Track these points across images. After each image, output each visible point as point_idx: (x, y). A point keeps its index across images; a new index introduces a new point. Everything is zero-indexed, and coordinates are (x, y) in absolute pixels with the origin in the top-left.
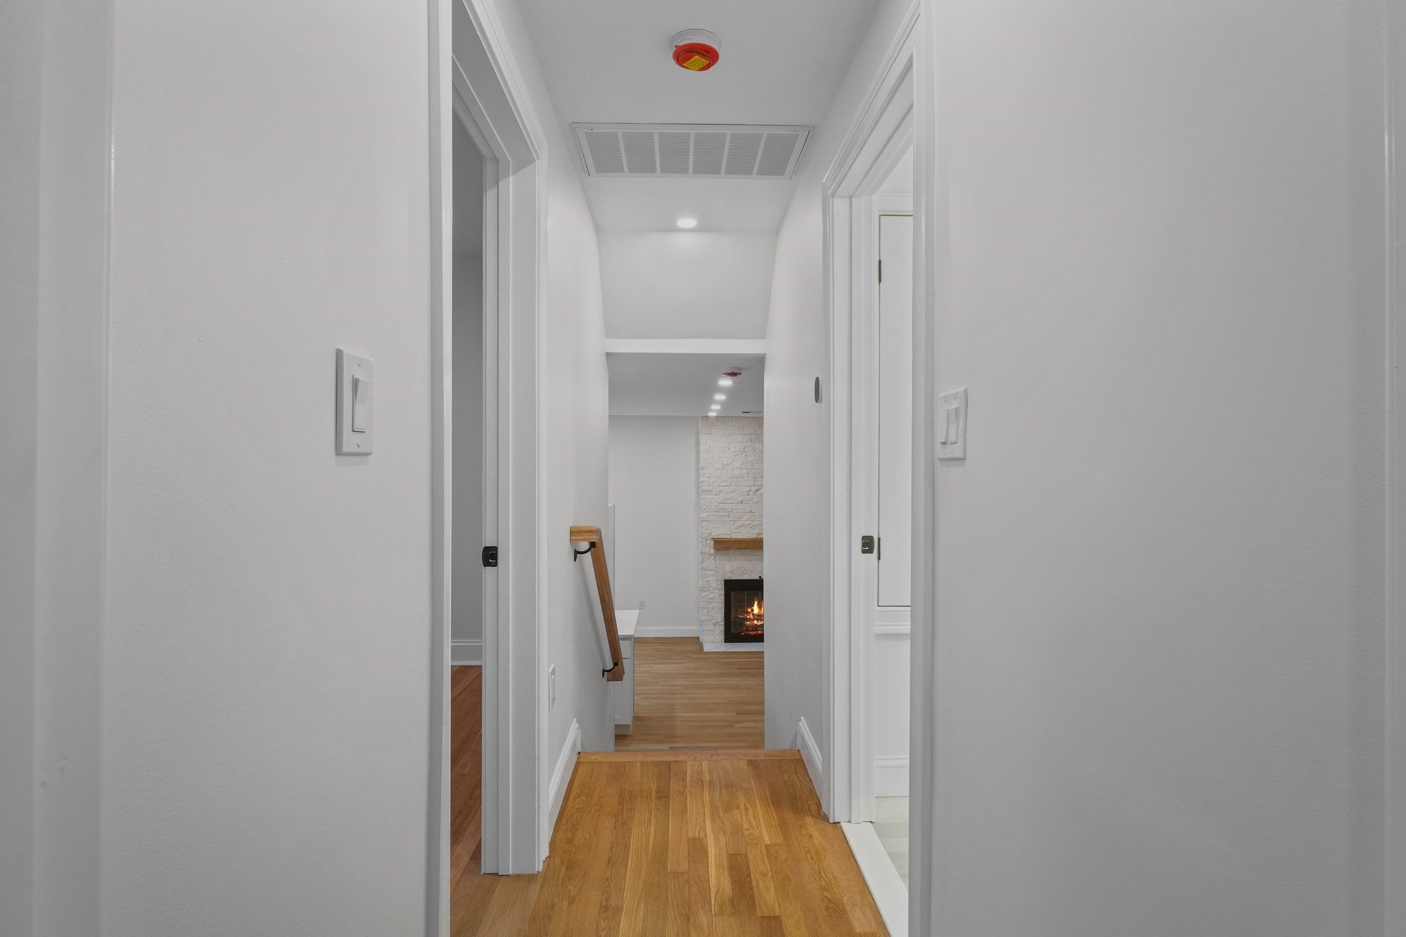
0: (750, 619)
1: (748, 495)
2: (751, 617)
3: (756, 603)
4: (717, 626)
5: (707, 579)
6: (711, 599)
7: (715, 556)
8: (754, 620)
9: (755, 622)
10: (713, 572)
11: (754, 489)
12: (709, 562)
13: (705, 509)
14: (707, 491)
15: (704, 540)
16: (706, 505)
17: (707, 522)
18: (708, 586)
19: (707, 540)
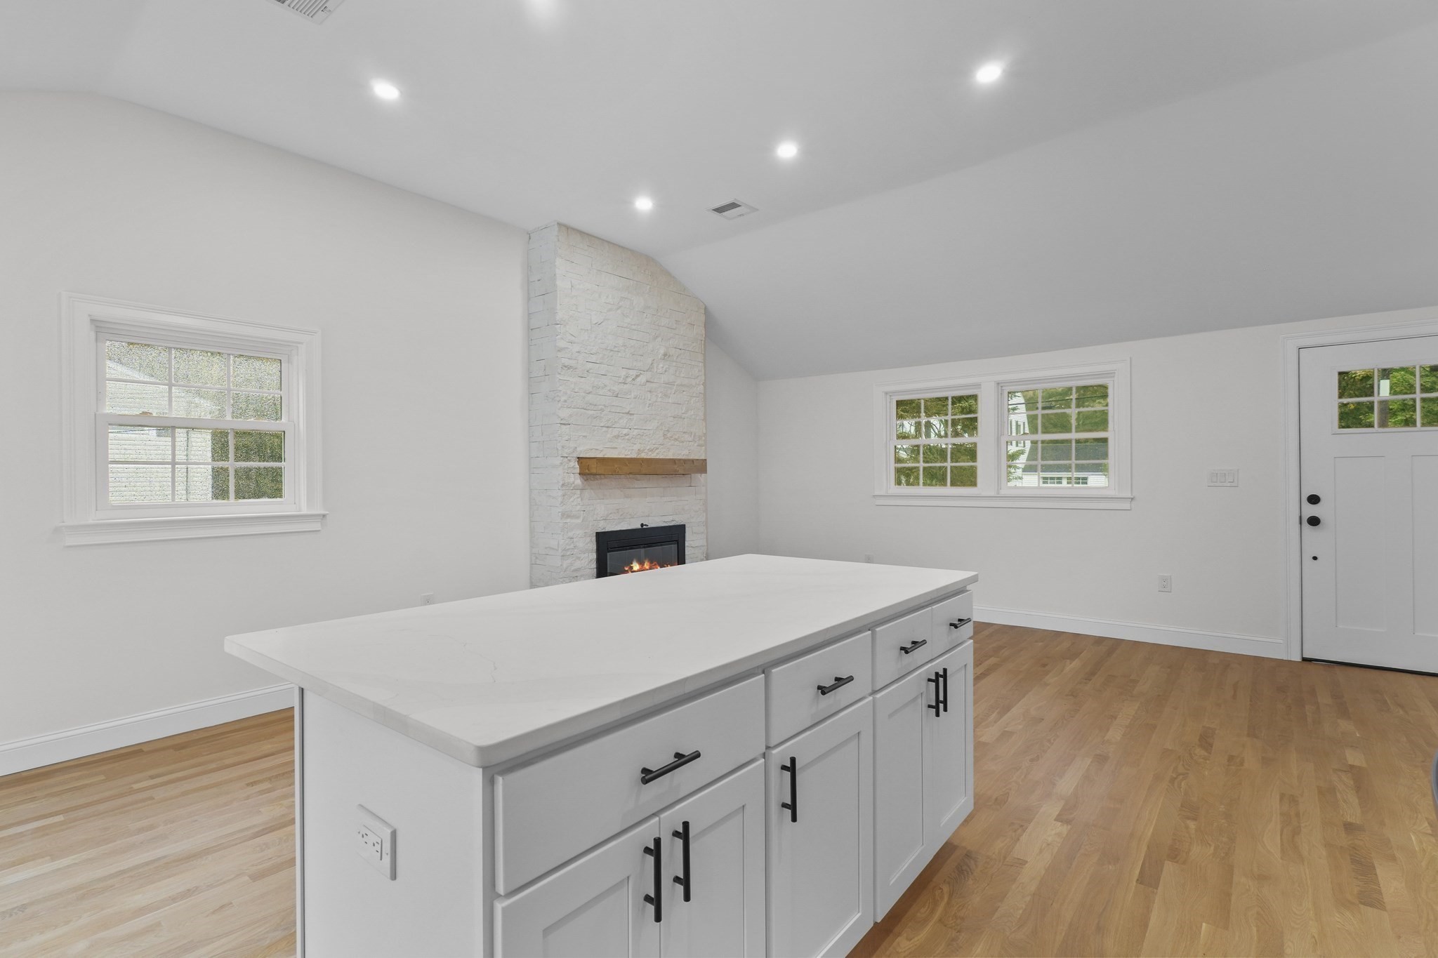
1: (625, 383)
5: (570, 534)
7: (582, 490)
10: (579, 521)
11: (632, 373)
12: (573, 502)
13: (565, 401)
14: (569, 367)
15: (566, 460)
16: (566, 393)
17: (569, 426)
18: (572, 546)
19: (570, 460)
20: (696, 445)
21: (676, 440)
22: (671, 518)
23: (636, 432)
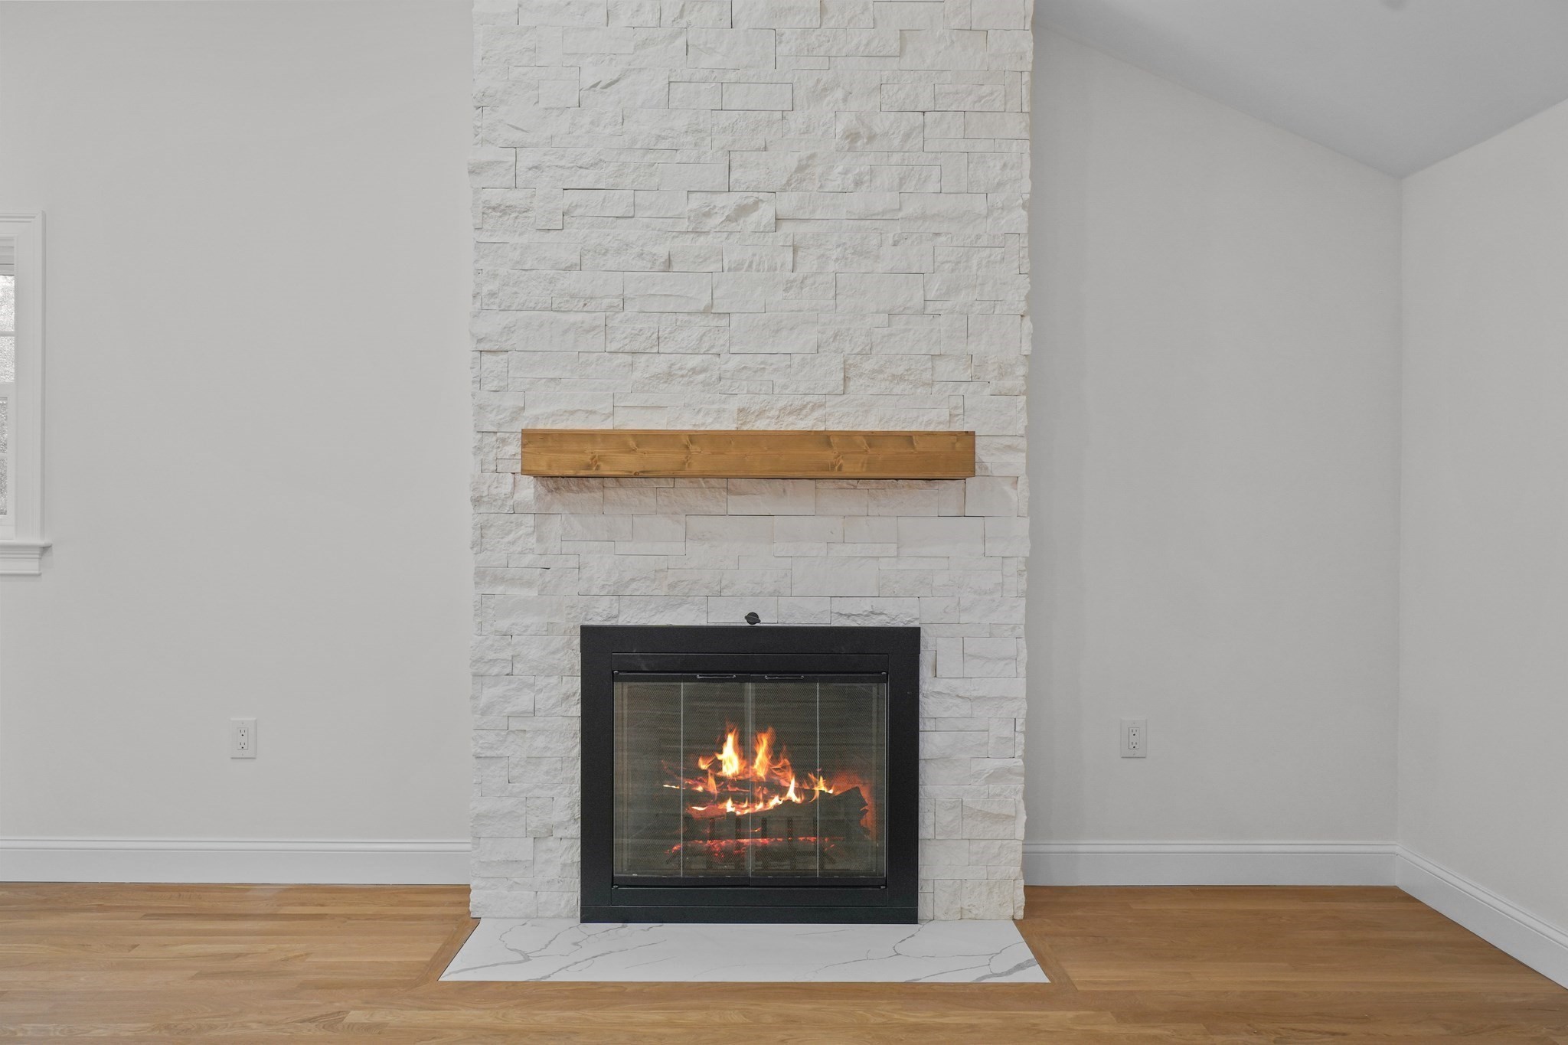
0: (706, 793)
1: (698, 233)
2: (712, 786)
3: (731, 739)
4: (551, 843)
5: (503, 624)
6: (521, 715)
7: (543, 514)
8: (722, 799)
9: (729, 806)
10: (533, 593)
11: (727, 202)
12: (513, 543)
13: (492, 295)
14: (504, 210)
15: (493, 439)
16: (495, 276)
17: (504, 356)
18: (507, 654)
19: (504, 441)
20: (988, 391)
21: (901, 379)
22: (866, 606)
23: (734, 362)
